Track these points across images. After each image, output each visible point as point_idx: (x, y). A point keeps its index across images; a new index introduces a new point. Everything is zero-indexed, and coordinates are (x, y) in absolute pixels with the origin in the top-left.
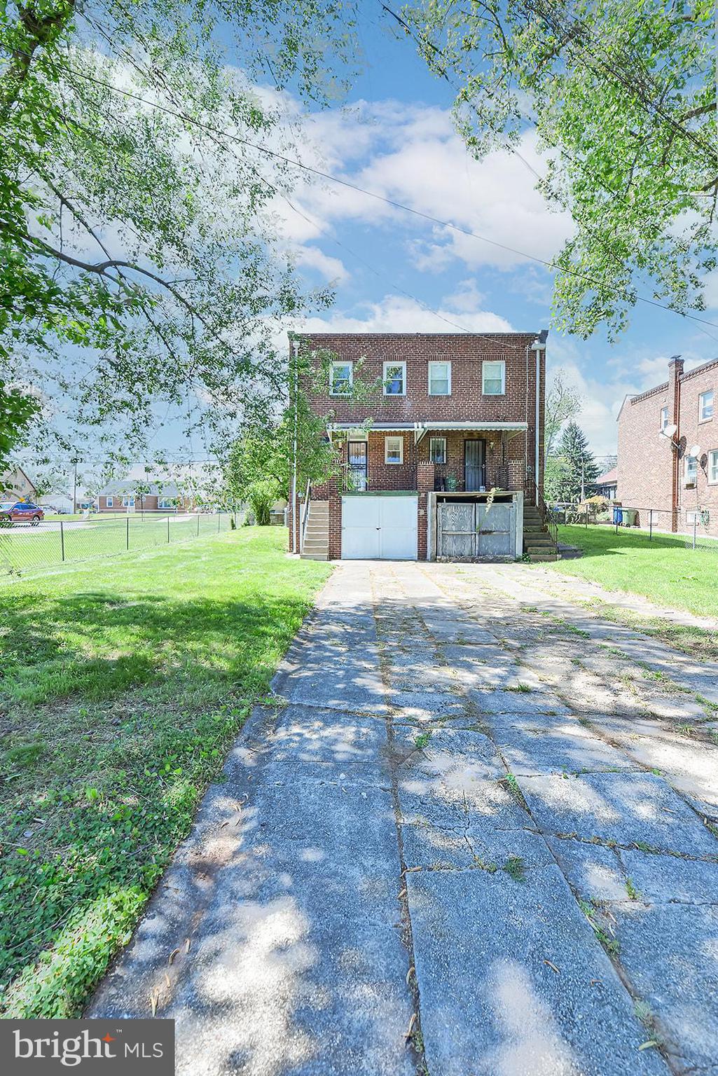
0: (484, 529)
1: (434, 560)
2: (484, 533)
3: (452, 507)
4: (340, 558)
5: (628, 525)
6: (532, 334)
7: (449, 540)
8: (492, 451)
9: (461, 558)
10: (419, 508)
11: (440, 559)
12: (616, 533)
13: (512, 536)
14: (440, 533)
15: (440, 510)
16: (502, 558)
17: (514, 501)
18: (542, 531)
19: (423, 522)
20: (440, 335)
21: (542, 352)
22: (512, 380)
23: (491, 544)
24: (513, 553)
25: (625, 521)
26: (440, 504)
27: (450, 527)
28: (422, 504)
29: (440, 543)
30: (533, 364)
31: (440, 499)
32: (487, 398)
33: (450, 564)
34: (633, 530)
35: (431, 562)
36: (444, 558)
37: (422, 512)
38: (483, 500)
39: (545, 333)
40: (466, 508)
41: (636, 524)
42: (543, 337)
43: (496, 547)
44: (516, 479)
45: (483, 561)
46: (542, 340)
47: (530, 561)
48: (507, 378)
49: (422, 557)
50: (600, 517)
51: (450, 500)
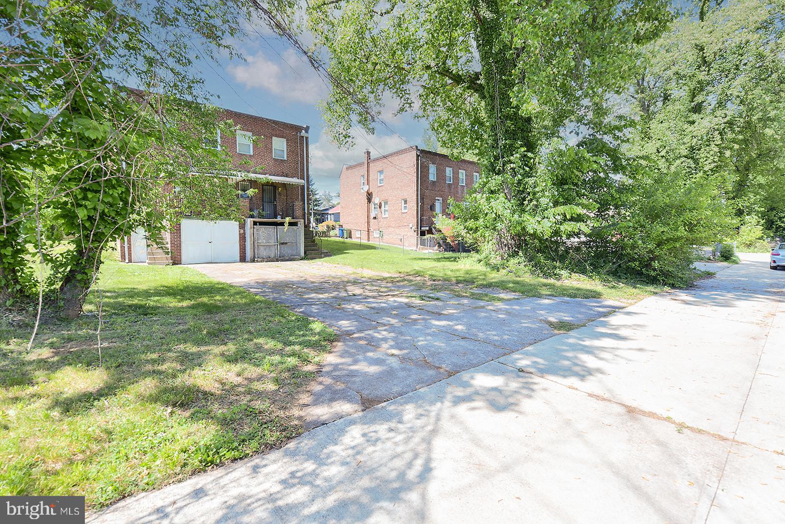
0: (282, 242)
1: (253, 261)
2: (283, 244)
3: (263, 228)
4: (181, 264)
5: (346, 238)
6: (301, 127)
7: (262, 248)
8: (280, 194)
9: (270, 260)
10: (240, 228)
11: (257, 261)
12: (343, 243)
13: (298, 245)
14: (256, 244)
15: (255, 230)
16: (293, 258)
17: (299, 225)
18: (312, 242)
19: (243, 238)
20: (244, 114)
21: (307, 138)
22: (290, 152)
23: (286, 250)
24: (299, 255)
25: (345, 236)
26: (255, 226)
27: (262, 241)
28: (242, 226)
29: (256, 251)
30: (302, 144)
31: (255, 223)
32: (276, 160)
33: (264, 263)
34: (348, 240)
35: (251, 262)
36: (259, 260)
37: (242, 231)
38: (282, 224)
39: (308, 128)
40: (271, 228)
41: (350, 237)
42: (307, 129)
43: (290, 252)
44: (298, 212)
45: (282, 260)
46: (307, 132)
47: (308, 259)
48: (287, 150)
49: (243, 259)
50: (332, 233)
51: (261, 224)
